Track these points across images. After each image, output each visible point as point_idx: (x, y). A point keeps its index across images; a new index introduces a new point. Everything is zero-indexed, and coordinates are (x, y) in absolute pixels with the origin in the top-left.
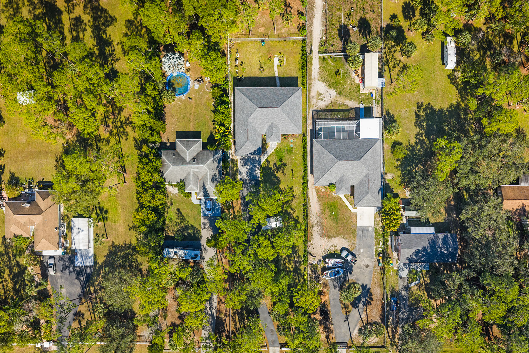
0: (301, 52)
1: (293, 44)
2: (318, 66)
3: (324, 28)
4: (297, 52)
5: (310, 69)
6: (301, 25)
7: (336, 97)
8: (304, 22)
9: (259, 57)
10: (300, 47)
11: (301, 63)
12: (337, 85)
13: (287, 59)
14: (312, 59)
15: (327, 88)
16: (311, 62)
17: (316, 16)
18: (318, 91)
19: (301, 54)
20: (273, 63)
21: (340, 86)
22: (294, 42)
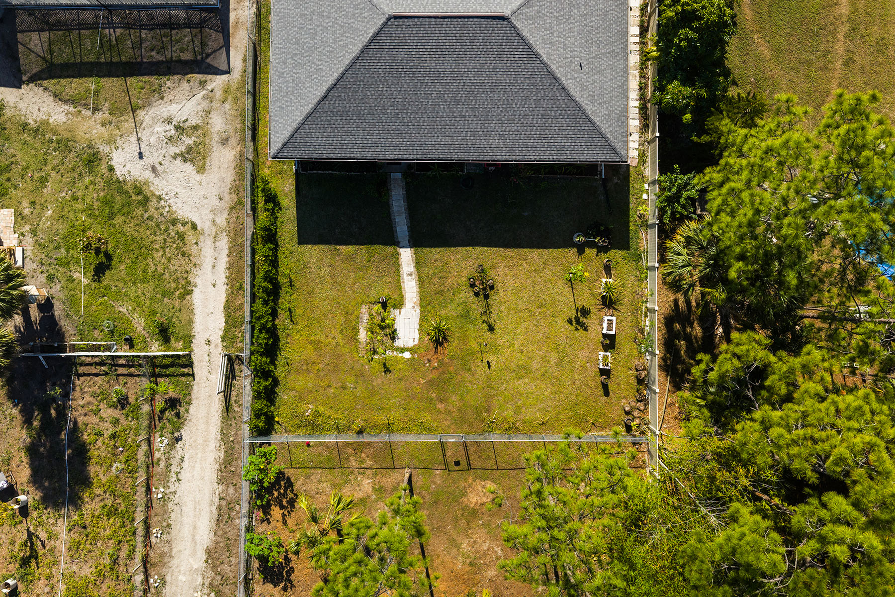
0: (280, 372)
1: (317, 414)
2: (197, 297)
3: (158, 493)
4: (299, 371)
5: (234, 286)
6: (276, 512)
7: (111, 141)
8: (262, 528)
9: (495, 349)
10: (284, 396)
11: (283, 316)
12: (106, 202)
13: (354, 338)
14: (227, 337)
15: (158, 186)
16: (231, 322)
17: (198, 561)
18: (201, 170)
19: (281, 361)
20: (423, 319)
21: (93, 196)
22: (313, 425)
